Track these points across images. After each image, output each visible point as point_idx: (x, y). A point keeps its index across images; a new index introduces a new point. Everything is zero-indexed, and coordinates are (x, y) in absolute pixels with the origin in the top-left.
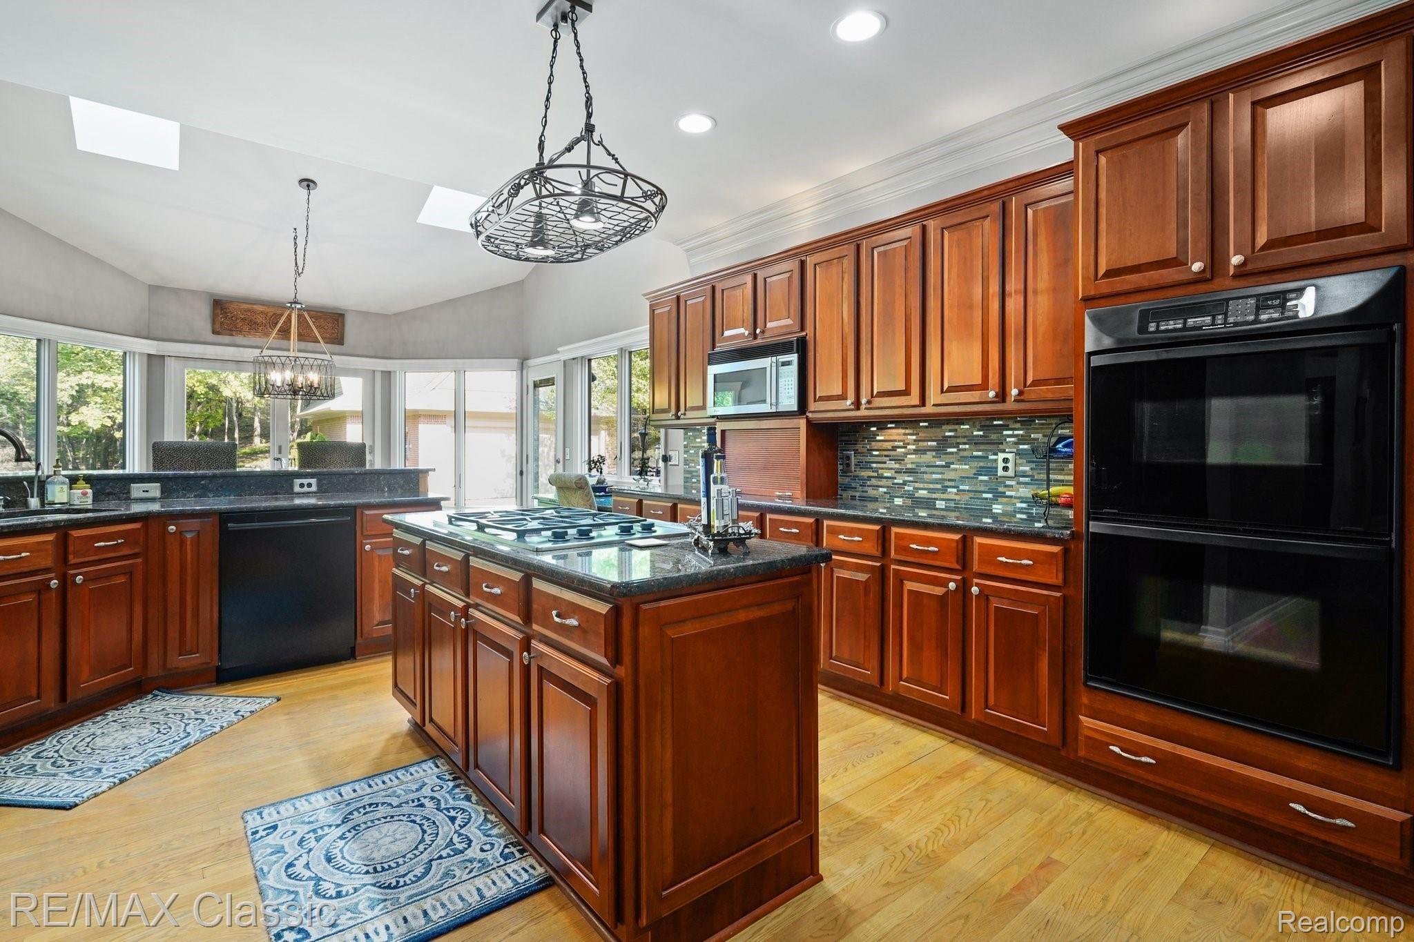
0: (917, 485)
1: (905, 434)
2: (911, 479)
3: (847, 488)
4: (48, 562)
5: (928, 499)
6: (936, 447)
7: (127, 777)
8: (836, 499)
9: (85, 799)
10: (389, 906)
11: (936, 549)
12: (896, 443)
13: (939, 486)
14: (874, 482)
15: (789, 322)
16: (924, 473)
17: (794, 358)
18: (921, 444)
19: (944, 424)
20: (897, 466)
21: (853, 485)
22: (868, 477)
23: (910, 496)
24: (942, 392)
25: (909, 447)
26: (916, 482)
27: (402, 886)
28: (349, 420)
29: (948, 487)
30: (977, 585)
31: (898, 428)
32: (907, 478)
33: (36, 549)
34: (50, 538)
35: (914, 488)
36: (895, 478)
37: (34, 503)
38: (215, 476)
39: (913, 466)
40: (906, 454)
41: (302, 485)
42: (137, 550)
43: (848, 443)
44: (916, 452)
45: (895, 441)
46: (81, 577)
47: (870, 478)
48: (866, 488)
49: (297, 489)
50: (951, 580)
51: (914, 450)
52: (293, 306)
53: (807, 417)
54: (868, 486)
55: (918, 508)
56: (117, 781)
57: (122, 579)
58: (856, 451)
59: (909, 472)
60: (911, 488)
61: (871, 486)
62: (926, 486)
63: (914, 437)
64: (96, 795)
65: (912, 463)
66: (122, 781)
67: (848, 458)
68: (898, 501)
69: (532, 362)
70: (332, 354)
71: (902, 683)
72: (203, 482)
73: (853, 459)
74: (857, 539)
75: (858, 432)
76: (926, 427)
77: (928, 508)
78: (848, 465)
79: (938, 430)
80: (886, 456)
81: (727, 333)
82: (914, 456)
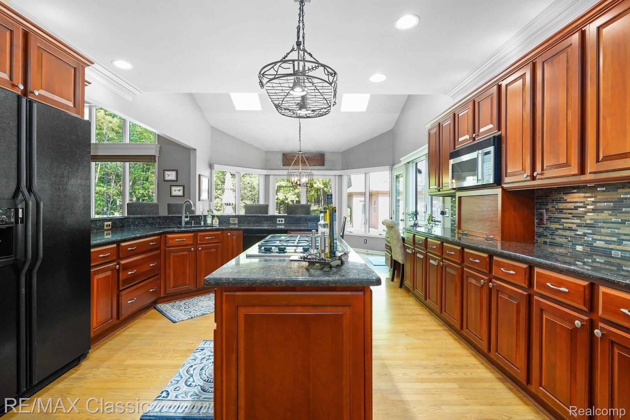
0: (595, 237)
1: (585, 197)
2: (590, 231)
3: (541, 235)
4: (191, 242)
5: (605, 248)
6: (612, 207)
7: (194, 317)
8: (534, 243)
9: (179, 321)
10: (196, 398)
11: (567, 290)
12: (578, 204)
13: (615, 239)
14: (560, 232)
15: (491, 126)
16: (601, 227)
17: (491, 149)
18: (598, 204)
19: (620, 188)
20: (578, 221)
21: (545, 234)
22: (556, 228)
23: (589, 245)
24: (598, 161)
25: (588, 207)
26: (594, 234)
27: (210, 393)
28: (354, 196)
29: (623, 240)
30: (602, 329)
31: (580, 193)
32: (586, 231)
33: (188, 238)
34: (192, 235)
35: (592, 239)
36: (577, 231)
37: (202, 223)
38: (252, 216)
39: (592, 222)
40: (586, 213)
41: (279, 221)
42: (219, 241)
43: (542, 204)
44: (594, 211)
45: (577, 202)
46: (200, 248)
47: (557, 229)
48: (554, 237)
49: (278, 222)
50: (578, 319)
51: (593, 209)
52: (299, 153)
53: (503, 188)
54: (556, 235)
55: (595, 255)
56: (190, 318)
57: (214, 250)
58: (547, 210)
59: (588, 226)
60: (591, 239)
61: (558, 235)
62: (603, 238)
63: (593, 199)
64: (183, 320)
65: (591, 219)
66: (192, 318)
67: (541, 214)
68: (579, 248)
69: (395, 167)
70: (311, 170)
71: (541, 388)
72: (249, 218)
73: (545, 214)
74: (512, 272)
75: (549, 196)
76: (604, 191)
77: (605, 256)
78: (541, 220)
79: (615, 193)
80: (569, 214)
81: (460, 139)
82: (592, 214)
